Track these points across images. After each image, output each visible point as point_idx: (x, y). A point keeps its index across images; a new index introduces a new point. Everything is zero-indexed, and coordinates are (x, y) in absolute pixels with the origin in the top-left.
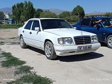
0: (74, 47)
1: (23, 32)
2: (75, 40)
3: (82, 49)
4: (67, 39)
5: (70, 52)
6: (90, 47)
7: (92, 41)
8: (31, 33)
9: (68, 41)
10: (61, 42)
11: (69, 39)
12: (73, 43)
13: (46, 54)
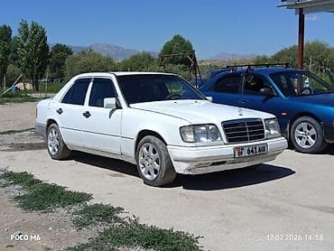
0: (224, 149)
1: (60, 111)
2: (226, 131)
3: (245, 153)
4: (203, 128)
5: (214, 164)
6: (263, 149)
7: (266, 131)
8: (87, 115)
9: (206, 134)
10: (190, 137)
11: (210, 127)
12: (219, 139)
13: (143, 171)
